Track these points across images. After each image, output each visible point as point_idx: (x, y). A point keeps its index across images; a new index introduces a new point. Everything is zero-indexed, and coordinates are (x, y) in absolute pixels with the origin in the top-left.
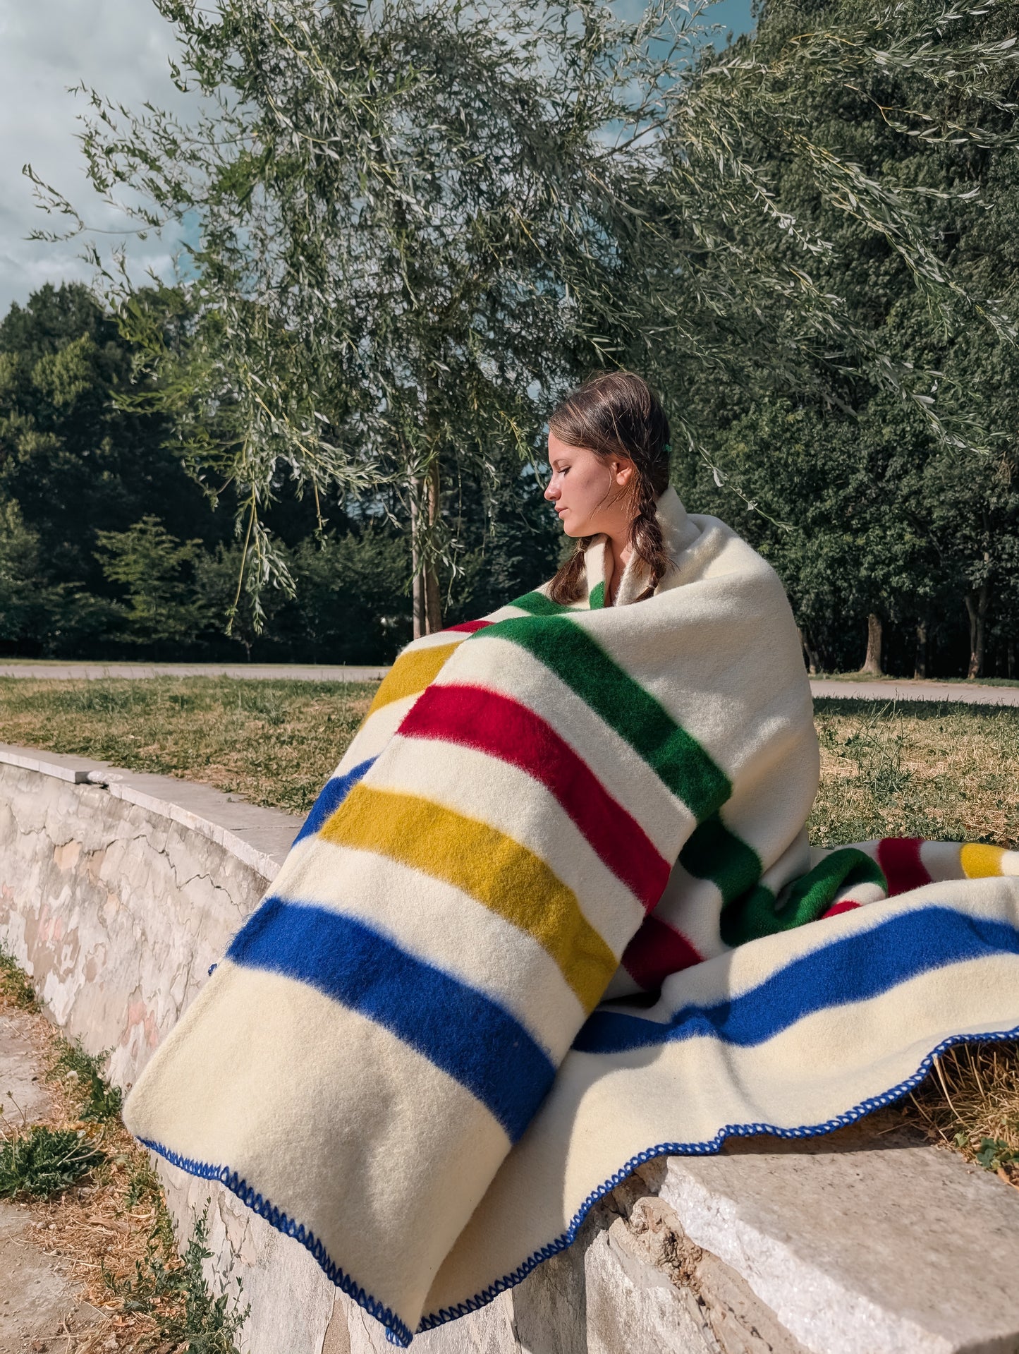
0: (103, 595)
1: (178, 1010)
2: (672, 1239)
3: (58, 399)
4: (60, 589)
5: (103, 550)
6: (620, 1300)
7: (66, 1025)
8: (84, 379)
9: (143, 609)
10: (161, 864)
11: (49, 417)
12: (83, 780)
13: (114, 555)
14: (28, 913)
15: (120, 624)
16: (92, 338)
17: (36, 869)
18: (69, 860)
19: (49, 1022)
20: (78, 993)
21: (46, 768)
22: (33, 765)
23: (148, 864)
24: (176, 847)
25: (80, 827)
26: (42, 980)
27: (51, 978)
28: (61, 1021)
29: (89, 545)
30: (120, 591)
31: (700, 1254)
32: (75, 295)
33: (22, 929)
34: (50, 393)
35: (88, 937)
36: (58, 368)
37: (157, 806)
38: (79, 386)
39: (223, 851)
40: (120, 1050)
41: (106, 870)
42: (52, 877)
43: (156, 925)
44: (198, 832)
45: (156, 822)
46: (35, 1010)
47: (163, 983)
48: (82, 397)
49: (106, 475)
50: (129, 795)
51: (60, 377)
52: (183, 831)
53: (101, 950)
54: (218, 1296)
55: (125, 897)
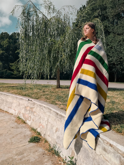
0: (10, 71)
1: (47, 125)
2: (110, 144)
3: (5, 46)
4: (5, 70)
5: (10, 65)
6: (106, 148)
7: (31, 125)
8: (8, 44)
9: (15, 72)
10: (42, 110)
11: (3, 49)
12: (29, 100)
13: (12, 66)
14: (23, 114)
15: (13, 74)
16: (8, 39)
17: (23, 109)
18: (28, 108)
19: (28, 125)
20: (32, 122)
21: (24, 98)
22: (22, 98)
23: (40, 110)
24: (44, 109)
25: (29, 105)
26: (26, 121)
27: (27, 120)
28: (30, 125)
29: (9, 65)
30: (12, 70)
31: (112, 145)
32: (6, 33)
33: (22, 115)
34: (3, 46)
35: (32, 117)
36: (4, 42)
37: (40, 104)
38: (7, 45)
39: (51, 110)
40: (39, 128)
41: (34, 110)
42: (26, 110)
43: (42, 116)
44: (47, 107)
45: (40, 106)
46: (26, 124)
47: (44, 122)
48: (7, 46)
49: (11, 56)
50: (36, 102)
51: (5, 44)
52: (45, 107)
53: (34, 118)
54: (57, 151)
55: (37, 113)
